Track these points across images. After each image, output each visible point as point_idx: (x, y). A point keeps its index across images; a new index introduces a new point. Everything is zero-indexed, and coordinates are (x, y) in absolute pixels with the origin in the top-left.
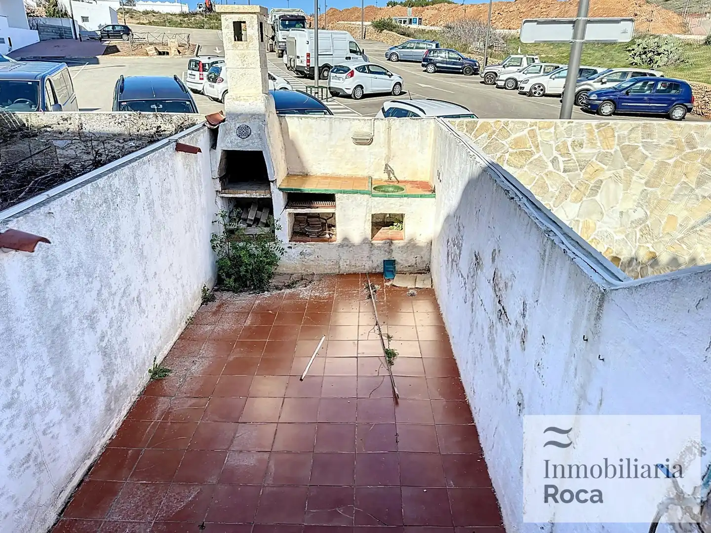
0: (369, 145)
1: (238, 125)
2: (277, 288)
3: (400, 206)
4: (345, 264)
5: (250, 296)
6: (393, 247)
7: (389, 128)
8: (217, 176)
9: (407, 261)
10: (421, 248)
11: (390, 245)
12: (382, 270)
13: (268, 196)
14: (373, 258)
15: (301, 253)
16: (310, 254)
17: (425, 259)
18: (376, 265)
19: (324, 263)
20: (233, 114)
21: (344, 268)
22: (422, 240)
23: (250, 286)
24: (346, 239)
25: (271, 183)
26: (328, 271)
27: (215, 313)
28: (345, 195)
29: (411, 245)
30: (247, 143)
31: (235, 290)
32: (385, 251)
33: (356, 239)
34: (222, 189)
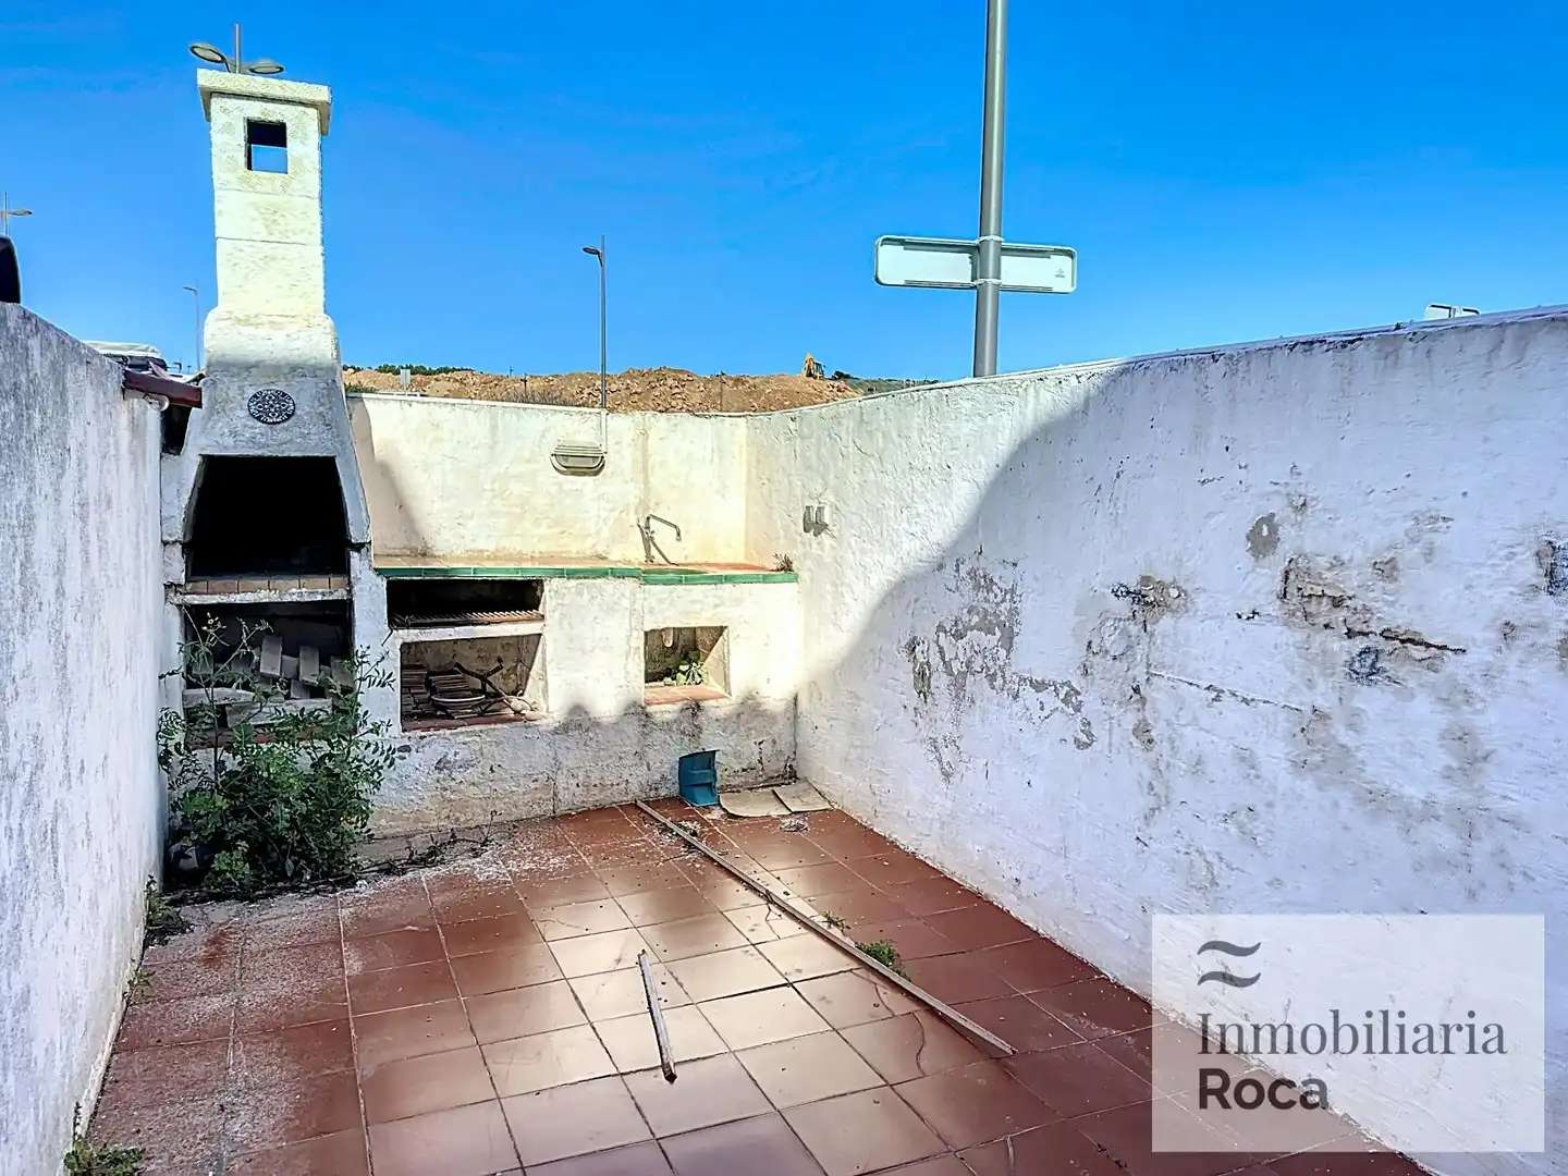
0: (596, 474)
1: (251, 392)
2: (389, 869)
3: (717, 606)
4: (575, 782)
5: (308, 901)
6: (702, 718)
7: (645, 434)
8: (179, 535)
9: (737, 755)
10: (771, 718)
11: (694, 715)
12: (675, 790)
13: (340, 594)
14: (651, 754)
15: (441, 765)
16: (467, 765)
17: (784, 744)
18: (657, 777)
19: (510, 786)
20: (234, 365)
21: (571, 795)
22: (774, 697)
23: (298, 874)
24: (577, 709)
25: (354, 555)
26: (523, 813)
27: (210, 961)
28: (573, 582)
29: (750, 710)
30: (283, 436)
31: (245, 895)
32: (683, 733)
33: (606, 705)
34: (187, 581)
